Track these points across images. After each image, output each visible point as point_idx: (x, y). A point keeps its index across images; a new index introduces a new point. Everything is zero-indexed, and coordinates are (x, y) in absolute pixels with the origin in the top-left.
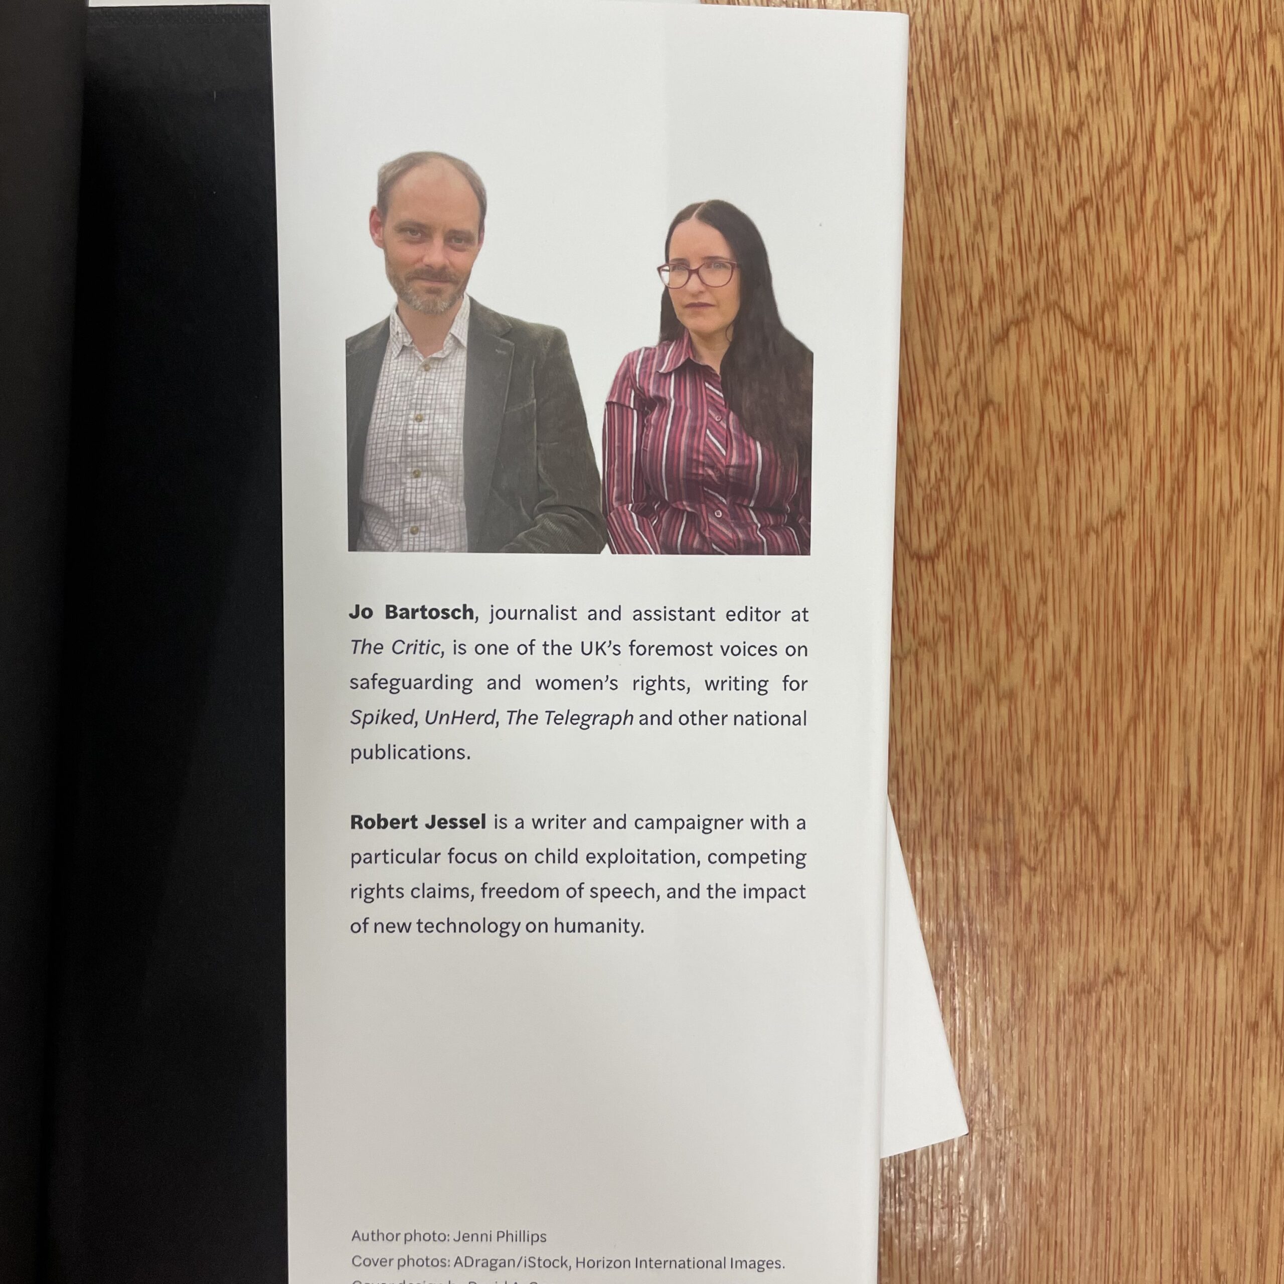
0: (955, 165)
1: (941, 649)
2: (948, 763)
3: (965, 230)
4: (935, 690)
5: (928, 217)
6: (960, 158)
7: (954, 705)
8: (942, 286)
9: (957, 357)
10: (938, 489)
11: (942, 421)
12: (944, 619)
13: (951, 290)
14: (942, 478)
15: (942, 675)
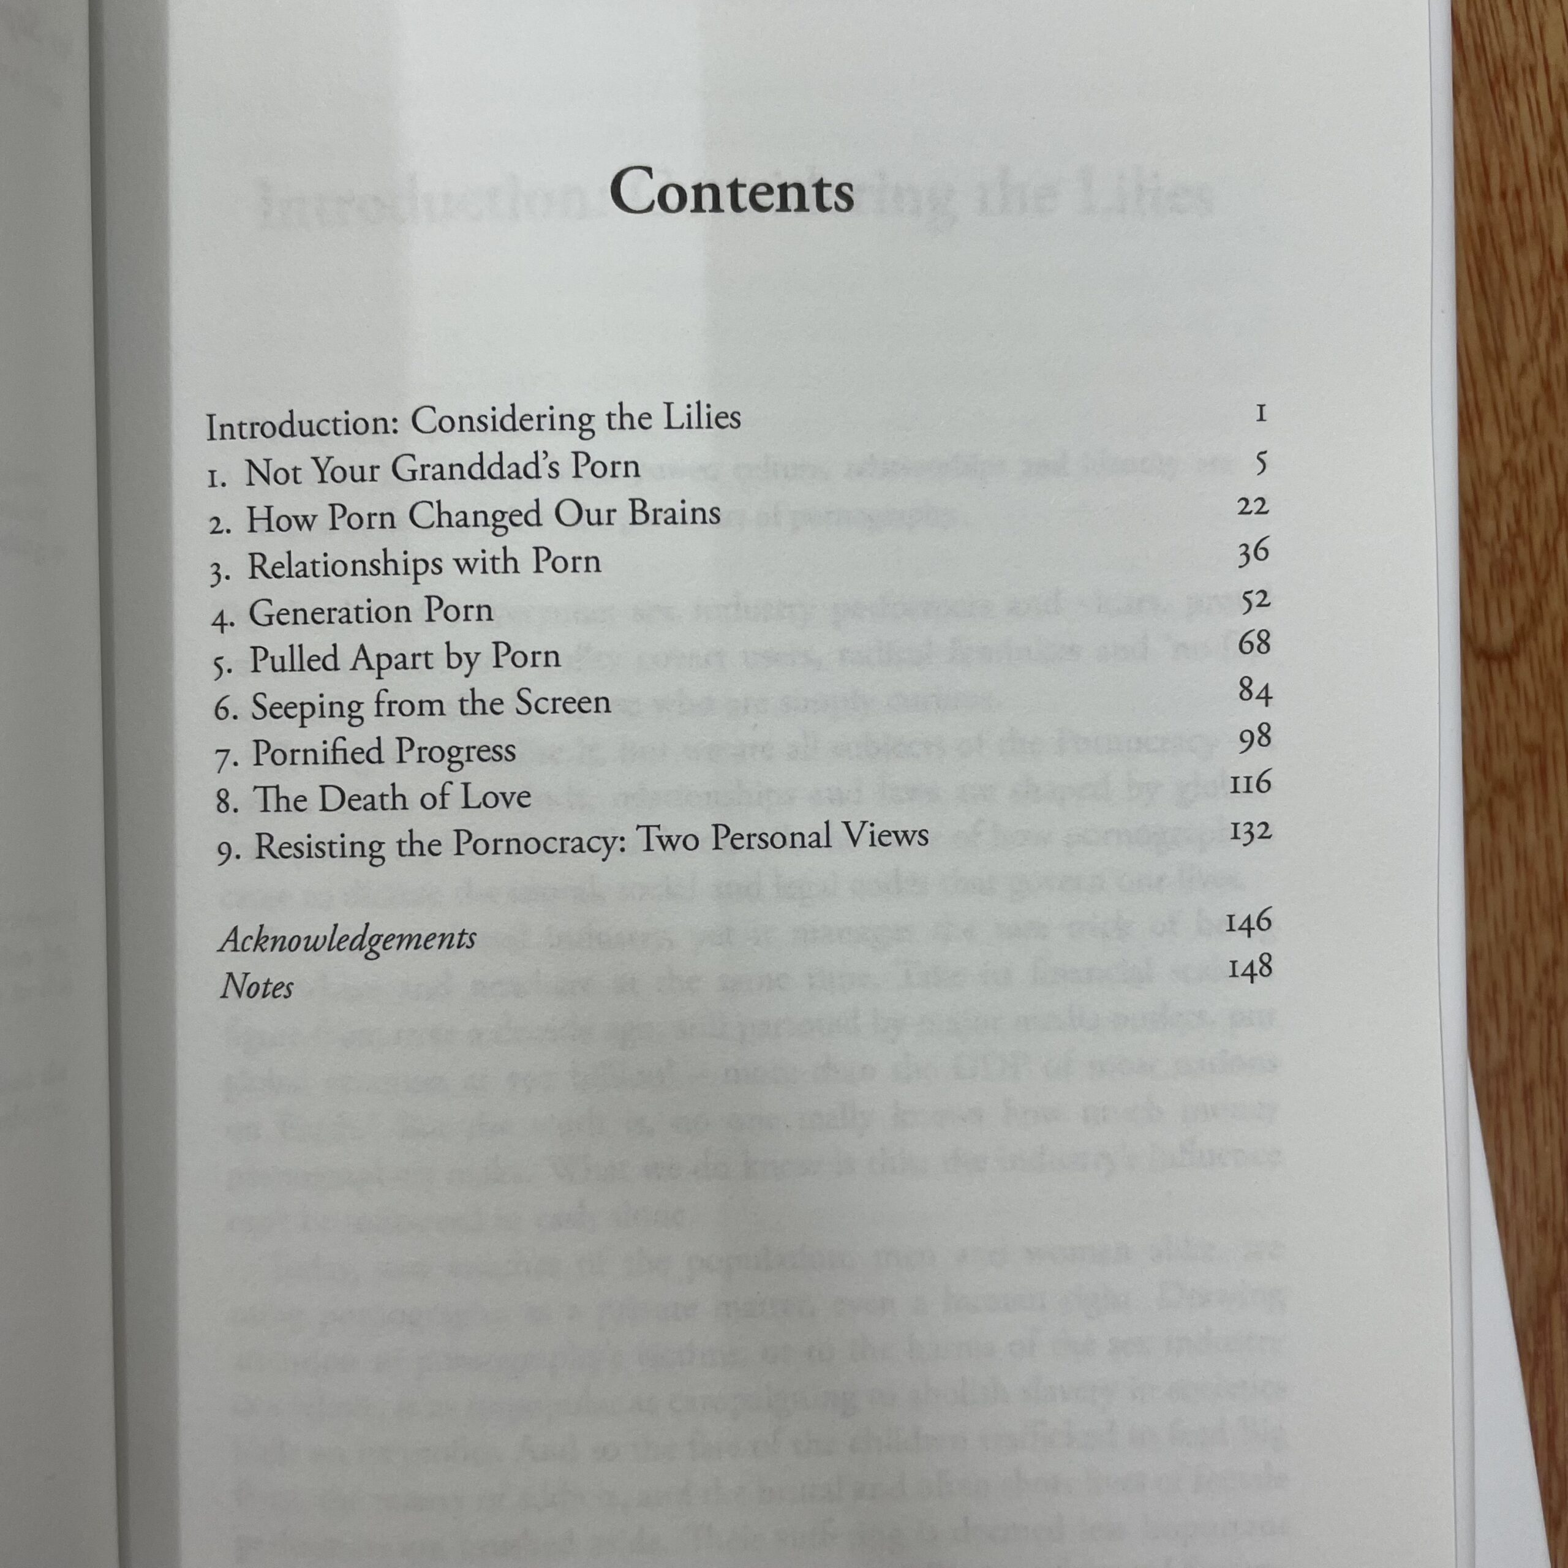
0: (1516, 50)
1: (1529, 796)
2: (1546, 971)
3: (1538, 150)
4: (1522, 859)
5: (1480, 134)
6: (1523, 43)
7: (1552, 881)
8: (1506, 237)
9: (1534, 345)
10: (1514, 551)
11: (1515, 445)
12: (1532, 749)
13: (1518, 243)
14: (1519, 533)
15: (1531, 836)
